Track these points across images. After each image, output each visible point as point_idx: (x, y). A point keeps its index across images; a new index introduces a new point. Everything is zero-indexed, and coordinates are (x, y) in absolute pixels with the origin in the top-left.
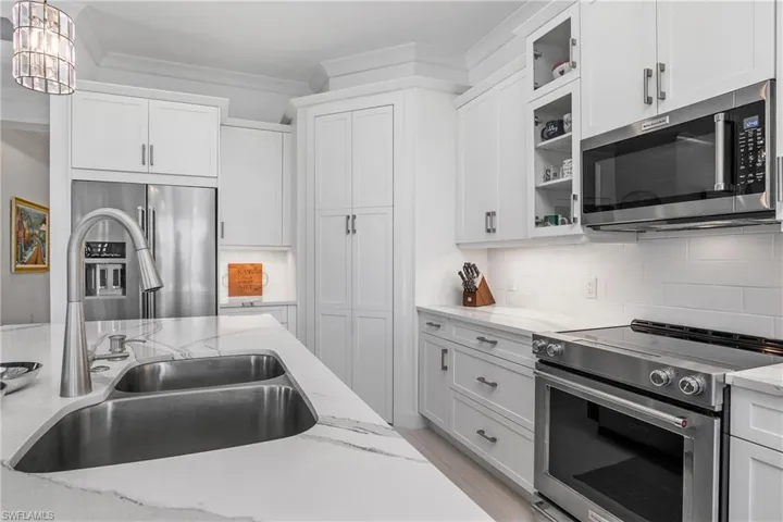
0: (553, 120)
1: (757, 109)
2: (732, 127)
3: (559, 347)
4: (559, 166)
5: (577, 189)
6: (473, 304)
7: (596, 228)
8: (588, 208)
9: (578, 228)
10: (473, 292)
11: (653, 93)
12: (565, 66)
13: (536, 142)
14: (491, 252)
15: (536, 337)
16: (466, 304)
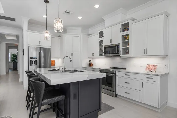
0: (101, 43)
1: (119, 46)
2: (117, 47)
3: (102, 70)
4: (102, 48)
5: (104, 51)
6: (91, 66)
7: (106, 56)
8: (105, 54)
9: (104, 56)
10: (90, 65)
11: (111, 42)
12: (102, 36)
13: (99, 45)
14: (93, 59)
15: (99, 69)
16: (89, 66)
